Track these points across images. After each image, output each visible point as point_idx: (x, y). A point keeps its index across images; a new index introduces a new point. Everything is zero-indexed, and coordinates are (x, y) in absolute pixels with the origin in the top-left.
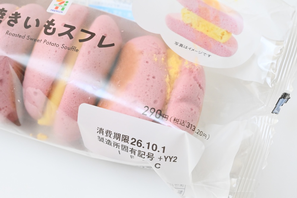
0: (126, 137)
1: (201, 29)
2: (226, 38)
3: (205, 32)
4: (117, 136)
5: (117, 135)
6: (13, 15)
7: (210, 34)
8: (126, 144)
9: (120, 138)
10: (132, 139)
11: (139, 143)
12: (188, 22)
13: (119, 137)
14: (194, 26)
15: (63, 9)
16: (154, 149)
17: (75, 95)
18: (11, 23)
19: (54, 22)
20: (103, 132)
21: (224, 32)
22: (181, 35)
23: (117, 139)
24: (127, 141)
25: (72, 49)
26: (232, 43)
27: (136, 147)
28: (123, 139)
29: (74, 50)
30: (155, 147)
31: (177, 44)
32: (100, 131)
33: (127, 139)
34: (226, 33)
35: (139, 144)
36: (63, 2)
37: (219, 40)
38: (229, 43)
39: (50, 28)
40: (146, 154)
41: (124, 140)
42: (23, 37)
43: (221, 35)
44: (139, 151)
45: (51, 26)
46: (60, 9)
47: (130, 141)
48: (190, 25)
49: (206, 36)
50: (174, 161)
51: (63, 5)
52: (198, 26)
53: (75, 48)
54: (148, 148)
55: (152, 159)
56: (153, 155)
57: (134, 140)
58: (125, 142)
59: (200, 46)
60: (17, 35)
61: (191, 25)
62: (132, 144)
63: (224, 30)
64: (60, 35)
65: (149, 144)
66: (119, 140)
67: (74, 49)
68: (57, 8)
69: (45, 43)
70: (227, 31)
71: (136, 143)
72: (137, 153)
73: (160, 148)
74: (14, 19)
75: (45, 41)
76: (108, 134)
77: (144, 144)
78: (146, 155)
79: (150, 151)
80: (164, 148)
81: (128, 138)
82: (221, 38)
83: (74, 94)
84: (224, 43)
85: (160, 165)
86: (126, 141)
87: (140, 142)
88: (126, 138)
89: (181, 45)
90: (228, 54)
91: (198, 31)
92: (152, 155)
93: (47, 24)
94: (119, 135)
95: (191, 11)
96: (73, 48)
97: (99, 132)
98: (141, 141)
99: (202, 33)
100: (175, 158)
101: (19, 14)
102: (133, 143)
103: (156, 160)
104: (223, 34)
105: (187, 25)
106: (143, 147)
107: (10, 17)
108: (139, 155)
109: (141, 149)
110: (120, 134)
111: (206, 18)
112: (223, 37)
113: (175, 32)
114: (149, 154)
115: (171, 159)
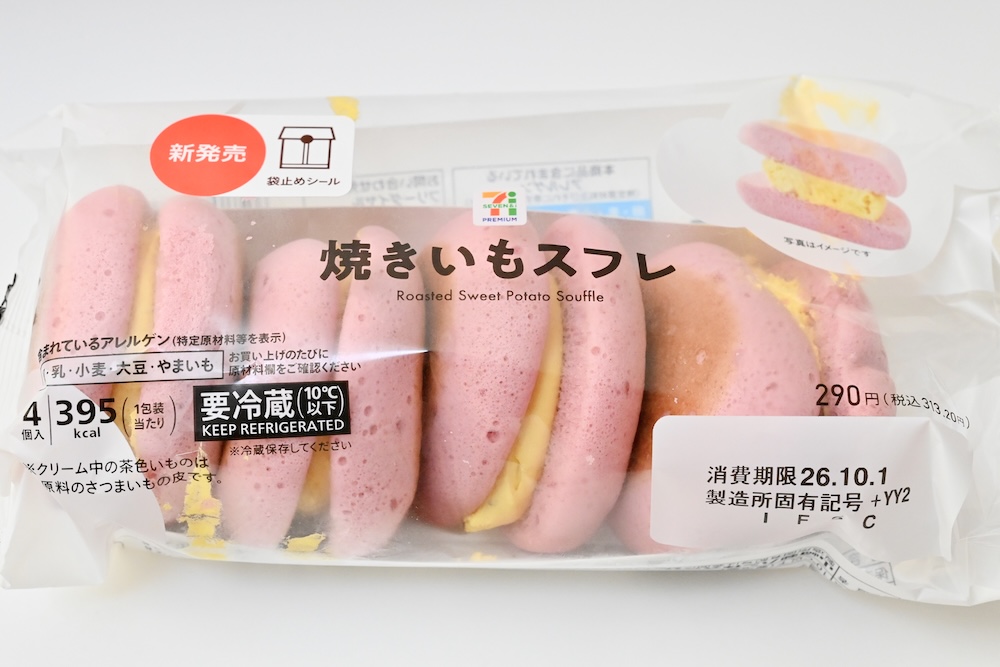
0: (787, 471)
1: (819, 199)
2: (876, 210)
3: (830, 204)
4: (764, 475)
5: (765, 472)
6: (389, 250)
7: (842, 206)
8: (788, 489)
9: (771, 478)
10: (803, 472)
11: (822, 476)
12: (786, 188)
13: (769, 475)
14: (803, 195)
15: (513, 212)
16: (861, 480)
17: (612, 410)
18: (398, 269)
19: (508, 246)
20: (725, 476)
21: (867, 197)
22: (788, 221)
23: (764, 483)
24: (791, 480)
25: (587, 298)
26: (894, 216)
27: (816, 490)
28: (780, 478)
29: (592, 298)
30: (862, 476)
31: (789, 241)
32: (716, 475)
33: (791, 474)
34: (872, 198)
35: (823, 480)
36: (502, 197)
37: (864, 215)
38: (888, 219)
39: (507, 262)
40: (843, 498)
41: (784, 479)
42: (449, 297)
43: (864, 205)
44: (825, 496)
45: (505, 257)
46: (504, 212)
47: (800, 477)
48: (793, 195)
49: (837, 212)
50: (904, 500)
51: (505, 201)
52: (811, 194)
53: (591, 293)
54: (846, 483)
55: (858, 506)
56: (859, 498)
57: (808, 473)
58: (786, 483)
59: (837, 236)
60: (430, 297)
61: (797, 195)
62: (804, 483)
63: (865, 193)
64: (539, 271)
65: (846, 471)
66: (771, 483)
67: (590, 296)
68: (495, 212)
69: (512, 298)
70: (873, 193)
71: (813, 480)
72: (818, 503)
73: (874, 476)
74: (400, 260)
75: (510, 294)
76: (740, 477)
77: (836, 476)
78: (841, 501)
79: (852, 487)
80: (884, 471)
81: (793, 472)
82: (868, 209)
83: (609, 407)
84: (879, 220)
85: (874, 517)
86: (788, 481)
87: (823, 472)
88: (789, 474)
89: (800, 243)
90: (898, 242)
91: (816, 206)
92: (856, 496)
93: (493, 254)
94: (769, 470)
95: (782, 161)
96: (587, 294)
97: (713, 479)
98: (827, 470)
99: (825, 208)
100: (907, 491)
101: (407, 246)
102: (808, 482)
103: (867, 508)
104: (868, 202)
105: (787, 195)
106: (834, 484)
107: (386, 258)
108: (825, 508)
109: (829, 489)
110: (772, 469)
111: (819, 173)
112: (871, 206)
113: (773, 217)
114: (850, 496)
115: (897, 496)
